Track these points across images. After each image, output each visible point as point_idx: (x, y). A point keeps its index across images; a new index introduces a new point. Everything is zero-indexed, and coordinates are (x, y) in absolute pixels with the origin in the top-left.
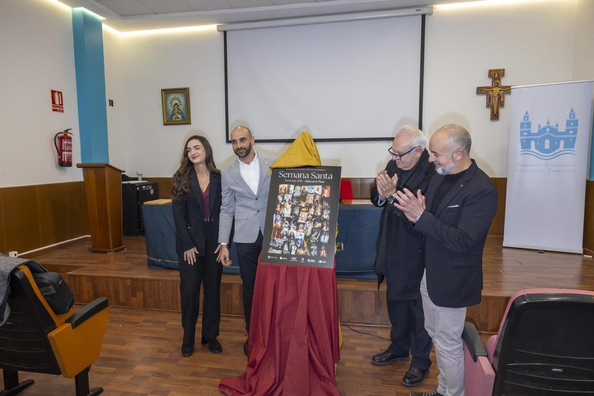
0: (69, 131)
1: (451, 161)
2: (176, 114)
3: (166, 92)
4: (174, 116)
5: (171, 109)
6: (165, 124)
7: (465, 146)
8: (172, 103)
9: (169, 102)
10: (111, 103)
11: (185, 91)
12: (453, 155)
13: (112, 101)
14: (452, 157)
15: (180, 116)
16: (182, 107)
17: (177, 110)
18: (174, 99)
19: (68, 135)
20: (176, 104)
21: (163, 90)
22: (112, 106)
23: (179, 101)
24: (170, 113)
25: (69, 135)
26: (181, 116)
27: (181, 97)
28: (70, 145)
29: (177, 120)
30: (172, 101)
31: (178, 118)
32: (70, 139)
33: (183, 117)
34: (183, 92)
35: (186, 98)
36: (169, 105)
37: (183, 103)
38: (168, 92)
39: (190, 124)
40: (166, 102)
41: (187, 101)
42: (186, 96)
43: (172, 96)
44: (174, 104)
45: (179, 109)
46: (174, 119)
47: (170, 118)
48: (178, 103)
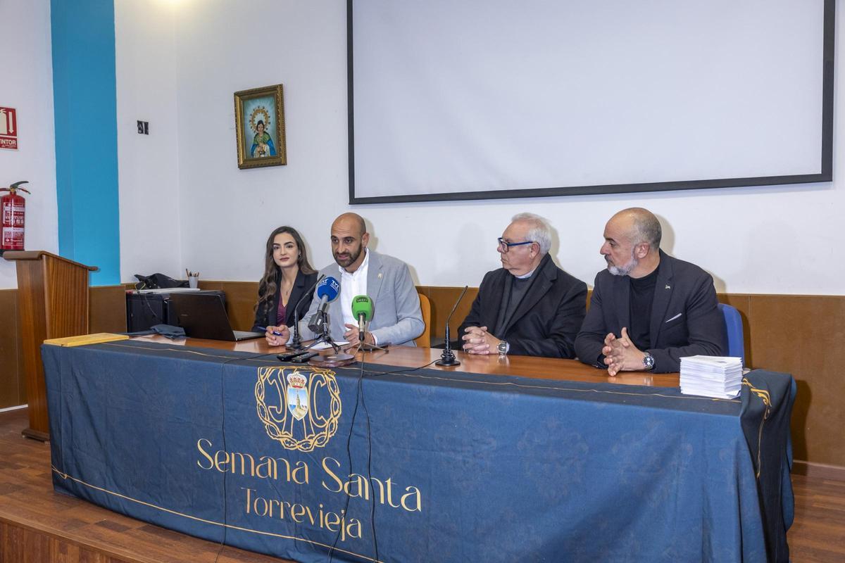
0: (20, 186)
1: (632, 257)
2: (261, 144)
3: (244, 97)
4: (258, 149)
5: (251, 132)
6: (241, 167)
7: (653, 239)
8: (252, 121)
9: (248, 118)
10: (143, 128)
11: (274, 93)
12: (635, 249)
13: (146, 124)
14: (634, 252)
15: (266, 148)
16: (270, 129)
17: (261, 135)
18: (257, 112)
19: (18, 194)
20: (260, 122)
21: (236, 94)
22: (147, 133)
23: (265, 114)
24: (251, 142)
25: (20, 193)
26: (268, 147)
27: (267, 105)
28: (23, 214)
29: (263, 156)
30: (253, 117)
31: (264, 153)
32: (20, 201)
33: (272, 149)
34: (272, 95)
35: (277, 108)
36: (249, 125)
37: (272, 119)
38: (246, 96)
39: (285, 164)
40: (243, 119)
41: (277, 113)
42: (277, 103)
43: (253, 106)
44: (256, 122)
45: (265, 132)
46: (256, 156)
47: (249, 154)
48: (264, 121)
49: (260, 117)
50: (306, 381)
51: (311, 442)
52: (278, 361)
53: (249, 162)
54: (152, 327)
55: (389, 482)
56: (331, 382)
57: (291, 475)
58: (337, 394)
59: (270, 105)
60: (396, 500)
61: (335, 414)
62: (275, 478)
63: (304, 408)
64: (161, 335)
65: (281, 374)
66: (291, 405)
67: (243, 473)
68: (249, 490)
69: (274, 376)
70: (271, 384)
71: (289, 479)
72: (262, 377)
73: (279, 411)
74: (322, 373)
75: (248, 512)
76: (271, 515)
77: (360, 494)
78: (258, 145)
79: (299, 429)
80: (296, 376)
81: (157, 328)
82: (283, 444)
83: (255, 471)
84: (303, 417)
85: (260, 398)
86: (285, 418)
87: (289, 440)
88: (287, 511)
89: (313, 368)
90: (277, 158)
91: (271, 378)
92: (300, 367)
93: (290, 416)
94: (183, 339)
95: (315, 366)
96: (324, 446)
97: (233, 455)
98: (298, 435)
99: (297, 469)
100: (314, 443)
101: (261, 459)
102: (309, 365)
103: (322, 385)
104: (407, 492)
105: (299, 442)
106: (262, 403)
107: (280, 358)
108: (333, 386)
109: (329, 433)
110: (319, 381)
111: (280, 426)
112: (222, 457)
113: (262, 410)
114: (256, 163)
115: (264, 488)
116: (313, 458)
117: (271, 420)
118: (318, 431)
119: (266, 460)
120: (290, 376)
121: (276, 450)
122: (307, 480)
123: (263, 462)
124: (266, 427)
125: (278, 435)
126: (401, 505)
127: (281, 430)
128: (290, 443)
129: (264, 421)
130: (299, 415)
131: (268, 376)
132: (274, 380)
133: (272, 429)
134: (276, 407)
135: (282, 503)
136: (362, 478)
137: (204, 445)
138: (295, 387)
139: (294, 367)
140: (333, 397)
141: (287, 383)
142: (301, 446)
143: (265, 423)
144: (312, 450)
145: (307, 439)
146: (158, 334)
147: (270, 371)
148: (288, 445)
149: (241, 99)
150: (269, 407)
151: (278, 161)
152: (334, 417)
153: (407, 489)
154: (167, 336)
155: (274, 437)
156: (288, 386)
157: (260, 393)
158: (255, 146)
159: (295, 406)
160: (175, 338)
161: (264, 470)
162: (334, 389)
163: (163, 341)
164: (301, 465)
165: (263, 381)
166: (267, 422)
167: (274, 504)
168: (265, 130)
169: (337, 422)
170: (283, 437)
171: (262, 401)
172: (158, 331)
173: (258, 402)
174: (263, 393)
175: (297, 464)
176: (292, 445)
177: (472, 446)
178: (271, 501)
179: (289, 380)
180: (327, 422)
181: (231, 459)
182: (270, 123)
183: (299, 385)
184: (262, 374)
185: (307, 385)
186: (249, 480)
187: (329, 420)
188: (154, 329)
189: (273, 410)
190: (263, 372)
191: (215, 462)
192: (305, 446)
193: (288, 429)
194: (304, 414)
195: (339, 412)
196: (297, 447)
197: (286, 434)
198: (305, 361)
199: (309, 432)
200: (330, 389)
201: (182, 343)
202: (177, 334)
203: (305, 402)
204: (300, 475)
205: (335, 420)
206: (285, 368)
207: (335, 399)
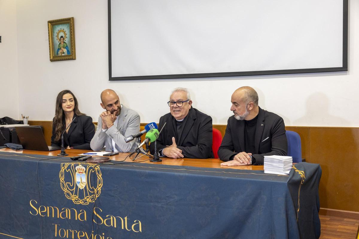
1: (246, 110)
2: (62, 49)
3: (53, 24)
4: (60, 51)
5: (57, 42)
6: (51, 61)
8: (58, 36)
9: (55, 34)
11: (69, 22)
12: (247, 106)
13: (1, 37)
15: (65, 50)
16: (67, 40)
17: (62, 44)
18: (60, 31)
20: (62, 37)
21: (49, 22)
22: (1, 42)
23: (65, 33)
24: (57, 47)
27: (65, 28)
29: (63, 55)
30: (58, 34)
31: (64, 53)
33: (68, 51)
34: (69, 23)
35: (71, 29)
36: (55, 38)
37: (68, 35)
38: (54, 23)
39: (75, 59)
40: (52, 35)
41: (71, 32)
42: (71, 27)
43: (58, 28)
44: (60, 37)
45: (64, 42)
46: (60, 54)
47: (56, 53)
48: (64, 36)
49: (62, 34)
50: (85, 170)
51: (88, 200)
52: (71, 160)
53: (56, 58)
54: (5, 144)
55: (126, 218)
56: (98, 170)
57: (78, 217)
58: (100, 176)
59: (67, 28)
60: (129, 227)
61: (100, 185)
62: (70, 218)
63: (84, 183)
64: (10, 148)
65: (72, 166)
66: (77, 182)
67: (53, 217)
68: (56, 225)
69: (69, 167)
70: (68, 171)
71: (76, 219)
72: (63, 168)
73: (71, 185)
74: (93, 166)
75: (56, 236)
76: (67, 237)
77: (112, 224)
78: (60, 49)
79: (81, 194)
80: (80, 167)
81: (8, 145)
82: (74, 202)
83: (59, 215)
84: (83, 188)
85: (62, 178)
86: (74, 188)
87: (76, 199)
88: (76, 235)
89: (89, 164)
90: (71, 56)
91: (67, 169)
92: (82, 163)
93: (77, 187)
94: (21, 150)
95: (90, 162)
96: (94, 201)
97: (48, 207)
98: (81, 197)
99: (81, 214)
100: (89, 200)
101: (63, 209)
102: (86, 162)
103: (93, 172)
104: (135, 223)
105: (82, 200)
106: (63, 181)
107: (72, 159)
108: (98, 172)
109: (97, 195)
110: (91, 170)
111: (72, 192)
112: (42, 209)
113: (63, 184)
114: (60, 58)
115: (64, 224)
116: (89, 208)
117: (68, 189)
118: (91, 194)
119: (65, 210)
120: (77, 167)
121: (70, 204)
122: (85, 219)
123: (63, 211)
124: (65, 193)
125: (71, 197)
126: (132, 229)
127: (72, 194)
128: (77, 201)
129: (64, 190)
130: (81, 186)
131: (66, 167)
132: (69, 170)
133: (68, 194)
134: (70, 183)
135: (73, 231)
136: (113, 217)
137: (33, 203)
138: (79, 172)
139: (79, 163)
140: (98, 177)
141: (76, 171)
142: (82, 202)
143: (65, 191)
144: (88, 204)
145: (85, 198)
146: (8, 148)
147: (67, 164)
148: (76, 202)
149: (51, 25)
150: (67, 183)
151: (71, 57)
152: (99, 187)
153: (135, 221)
154: (13, 149)
155: (69, 198)
156: (76, 173)
157: (62, 176)
158: (59, 49)
159: (79, 182)
160: (18, 149)
161: (64, 215)
162: (99, 173)
163: (11, 151)
164: (83, 211)
165: (63, 170)
166: (65, 190)
167: (69, 231)
168: (64, 41)
169: (100, 190)
170: (74, 198)
171: (63, 180)
172: (8, 146)
173: (61, 181)
174: (63, 176)
175: (81, 211)
176: (78, 202)
177: (165, 199)
178: (67, 230)
179: (76, 169)
180: (95, 190)
181: (47, 209)
182: (67, 37)
183: (81, 172)
184: (63, 167)
185: (86, 172)
186: (56, 220)
187: (96, 189)
188: (6, 146)
189: (68, 185)
190: (64, 165)
191: (39, 212)
192: (84, 202)
193: (76, 194)
194: (84, 186)
195: (101, 185)
196: (81, 203)
197: (75, 196)
198: (84, 160)
199: (87, 195)
200: (97, 173)
201: (21, 152)
202: (18, 148)
203: (85, 180)
204: (82, 216)
205: (99, 189)
206: (74, 163)
207: (99, 178)
